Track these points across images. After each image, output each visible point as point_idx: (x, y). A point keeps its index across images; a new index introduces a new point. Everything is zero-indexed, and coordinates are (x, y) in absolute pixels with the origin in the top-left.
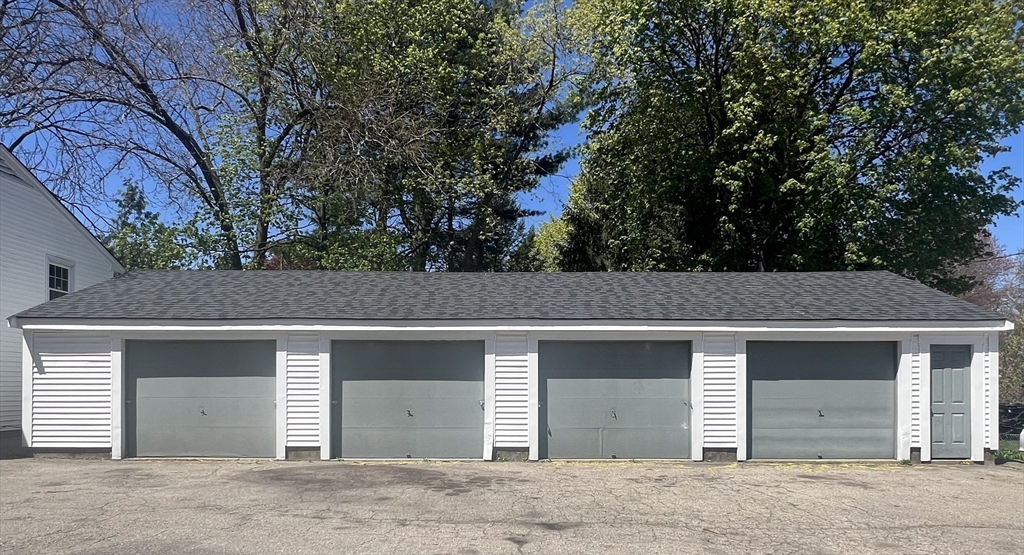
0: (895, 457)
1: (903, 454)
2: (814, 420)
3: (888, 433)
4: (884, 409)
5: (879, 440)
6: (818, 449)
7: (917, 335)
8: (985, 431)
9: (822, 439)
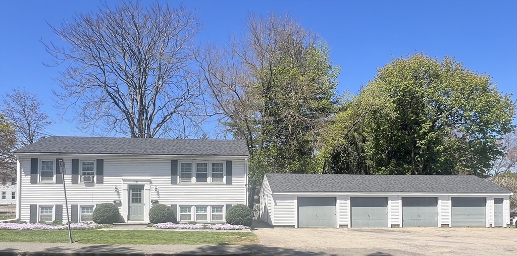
0: (485, 226)
1: (488, 225)
2: (467, 217)
3: (484, 220)
4: (483, 214)
5: (482, 222)
6: (468, 224)
7: (491, 196)
8: (506, 219)
9: (469, 222)
